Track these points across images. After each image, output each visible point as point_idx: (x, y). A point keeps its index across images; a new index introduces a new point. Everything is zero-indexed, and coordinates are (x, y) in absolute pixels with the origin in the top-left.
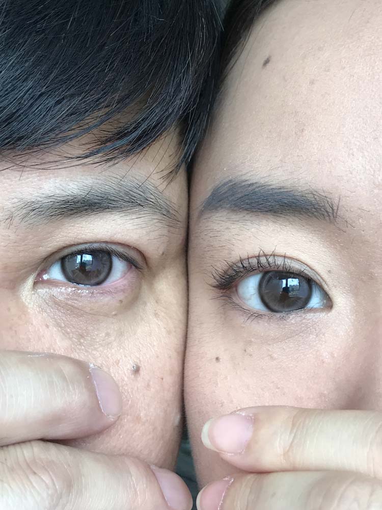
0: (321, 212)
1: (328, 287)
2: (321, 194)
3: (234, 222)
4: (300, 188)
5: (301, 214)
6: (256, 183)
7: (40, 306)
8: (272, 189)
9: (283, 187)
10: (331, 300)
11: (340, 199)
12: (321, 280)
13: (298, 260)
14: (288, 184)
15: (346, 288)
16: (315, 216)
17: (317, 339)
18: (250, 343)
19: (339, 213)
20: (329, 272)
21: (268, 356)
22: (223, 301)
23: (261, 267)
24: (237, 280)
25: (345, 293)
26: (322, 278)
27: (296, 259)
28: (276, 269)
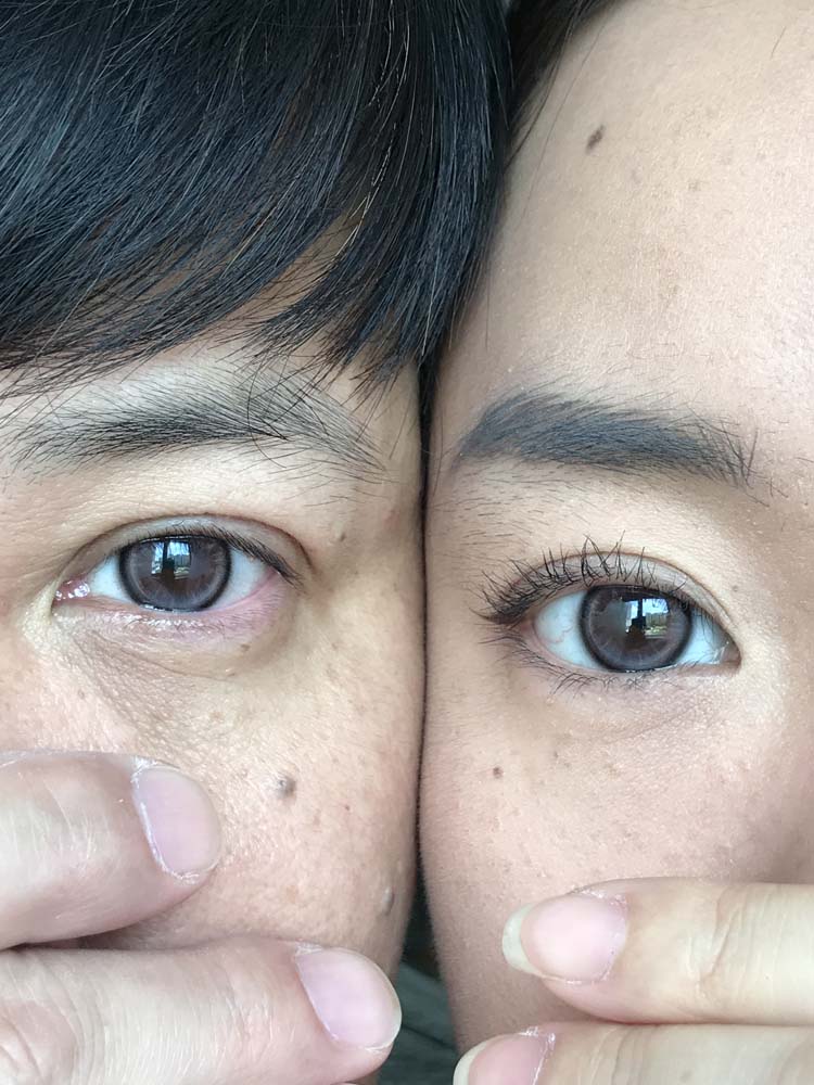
0: (715, 464)
1: (732, 621)
2: (715, 425)
3: (529, 485)
4: (671, 412)
5: (675, 468)
6: (578, 401)
7: (64, 654)
8: (612, 415)
9: (635, 412)
10: (738, 650)
11: (756, 437)
12: (718, 607)
13: (670, 565)
14: (645, 405)
15: (771, 623)
16: (705, 474)
17: (709, 732)
18: (565, 739)
19: (754, 465)
20: (735, 589)
21: (605, 767)
22: (507, 648)
23: (590, 575)
24: (537, 603)
25: (767, 634)
26: (718, 603)
27: (665, 562)
28: (620, 581)
